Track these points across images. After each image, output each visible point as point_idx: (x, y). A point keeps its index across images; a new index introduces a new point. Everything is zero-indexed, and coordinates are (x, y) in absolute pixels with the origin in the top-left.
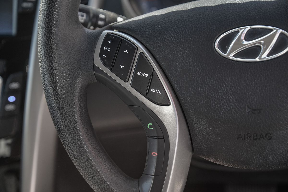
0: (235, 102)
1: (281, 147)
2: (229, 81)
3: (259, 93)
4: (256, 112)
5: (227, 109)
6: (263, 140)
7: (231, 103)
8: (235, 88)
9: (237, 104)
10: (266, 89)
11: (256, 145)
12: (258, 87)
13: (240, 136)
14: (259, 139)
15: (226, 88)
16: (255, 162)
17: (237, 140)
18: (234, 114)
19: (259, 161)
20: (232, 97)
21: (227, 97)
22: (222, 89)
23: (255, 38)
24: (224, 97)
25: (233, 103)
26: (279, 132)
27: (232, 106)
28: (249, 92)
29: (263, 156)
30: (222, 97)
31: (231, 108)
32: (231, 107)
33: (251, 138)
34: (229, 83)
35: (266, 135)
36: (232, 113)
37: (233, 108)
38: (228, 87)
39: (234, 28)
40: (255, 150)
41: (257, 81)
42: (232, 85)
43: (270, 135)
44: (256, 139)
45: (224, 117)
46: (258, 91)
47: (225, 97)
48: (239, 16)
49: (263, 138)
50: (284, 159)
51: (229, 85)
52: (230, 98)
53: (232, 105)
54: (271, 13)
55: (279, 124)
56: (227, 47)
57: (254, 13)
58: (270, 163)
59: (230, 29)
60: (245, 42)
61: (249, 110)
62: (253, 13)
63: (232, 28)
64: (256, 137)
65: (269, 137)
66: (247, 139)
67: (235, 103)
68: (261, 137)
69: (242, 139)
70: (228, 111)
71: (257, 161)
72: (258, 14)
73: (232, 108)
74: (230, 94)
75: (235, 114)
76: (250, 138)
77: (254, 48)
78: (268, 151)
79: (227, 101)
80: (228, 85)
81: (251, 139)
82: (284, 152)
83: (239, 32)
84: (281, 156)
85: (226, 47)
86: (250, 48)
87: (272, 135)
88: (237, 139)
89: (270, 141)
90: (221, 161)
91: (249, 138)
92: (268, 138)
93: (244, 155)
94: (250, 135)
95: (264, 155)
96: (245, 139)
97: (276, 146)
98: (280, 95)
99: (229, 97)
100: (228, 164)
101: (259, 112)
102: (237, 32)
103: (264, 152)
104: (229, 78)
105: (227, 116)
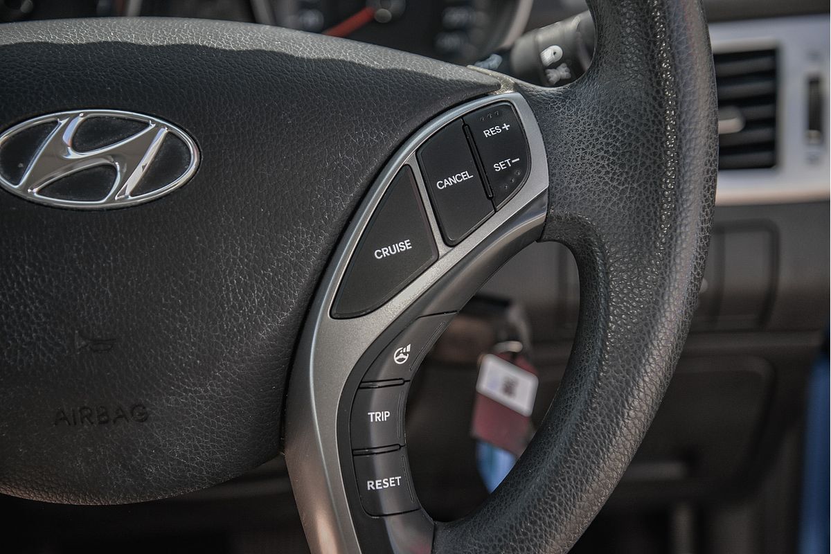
0: (43, 320)
1: (178, 440)
2: (27, 262)
3: (110, 295)
4: (102, 347)
5: (23, 341)
6: (127, 423)
7: (33, 323)
8: (43, 281)
9: (48, 327)
10: (129, 283)
11: (107, 438)
12: (108, 280)
13: (62, 414)
14: (115, 422)
15: (19, 283)
16: (112, 484)
17: (54, 426)
18: (40, 355)
19: (124, 482)
20: (36, 308)
21: (22, 307)
22: (6, 283)
23: (102, 143)
24: (12, 307)
25: (39, 324)
26: (168, 400)
27: (35, 331)
28: (82, 291)
29: (132, 466)
30: (7, 307)
31: (32, 338)
32: (34, 335)
33: (93, 421)
34: (27, 267)
35: (133, 408)
36: (36, 351)
37: (38, 338)
38: (25, 278)
39: (42, 112)
40: (107, 453)
41: (105, 261)
42: (36, 274)
43: (144, 408)
44: (106, 422)
45: (12, 363)
46: (107, 289)
47: (14, 306)
48: (59, 80)
49: (124, 419)
50: (189, 471)
51: (26, 273)
52: (31, 310)
53: (35, 329)
54: (147, 78)
55: (164, 378)
56: (21, 165)
57: (103, 75)
58: (153, 483)
59: (31, 114)
60: (73, 155)
61: (83, 343)
62: (99, 75)
63: (36, 112)
64: (106, 417)
65: (141, 414)
66: (82, 422)
67: (45, 323)
68: (120, 417)
69: (70, 424)
70: (24, 346)
71: (118, 480)
72: (113, 78)
73: (34, 338)
74: (31, 298)
75: (44, 355)
76: (88, 419)
77: (96, 170)
78: (143, 450)
79: (20, 318)
80: (23, 274)
81: (92, 423)
82: (186, 451)
83: (56, 125)
84: (179, 463)
85: (19, 166)
86: (88, 172)
87: (148, 409)
88: (56, 424)
89: (145, 424)
90: (21, 488)
91: (86, 419)
92: (140, 418)
93: (80, 466)
94: (89, 411)
95: (133, 463)
96: (75, 424)
97: (164, 438)
98: (166, 300)
99: (26, 306)
100: (41, 495)
101: (110, 347)
102: (51, 125)
103: (133, 456)
104: (27, 253)
105: (21, 361)
